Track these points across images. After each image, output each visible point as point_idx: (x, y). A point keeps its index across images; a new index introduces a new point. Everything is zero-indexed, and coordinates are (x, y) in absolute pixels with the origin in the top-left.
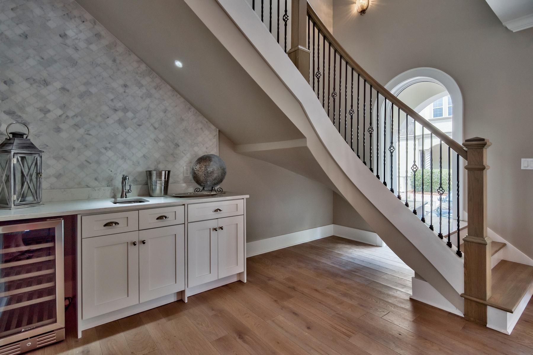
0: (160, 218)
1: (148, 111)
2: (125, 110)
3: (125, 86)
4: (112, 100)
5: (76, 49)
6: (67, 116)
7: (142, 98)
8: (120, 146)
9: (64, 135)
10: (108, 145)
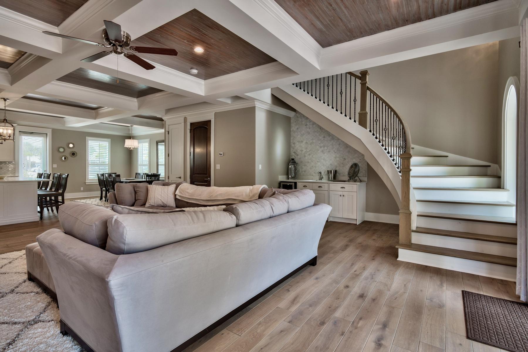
0: (319, 187)
3: (324, 137)
4: (320, 144)
5: (310, 128)
6: (307, 152)
7: (330, 140)
8: (322, 161)
9: (306, 158)
10: (319, 161)
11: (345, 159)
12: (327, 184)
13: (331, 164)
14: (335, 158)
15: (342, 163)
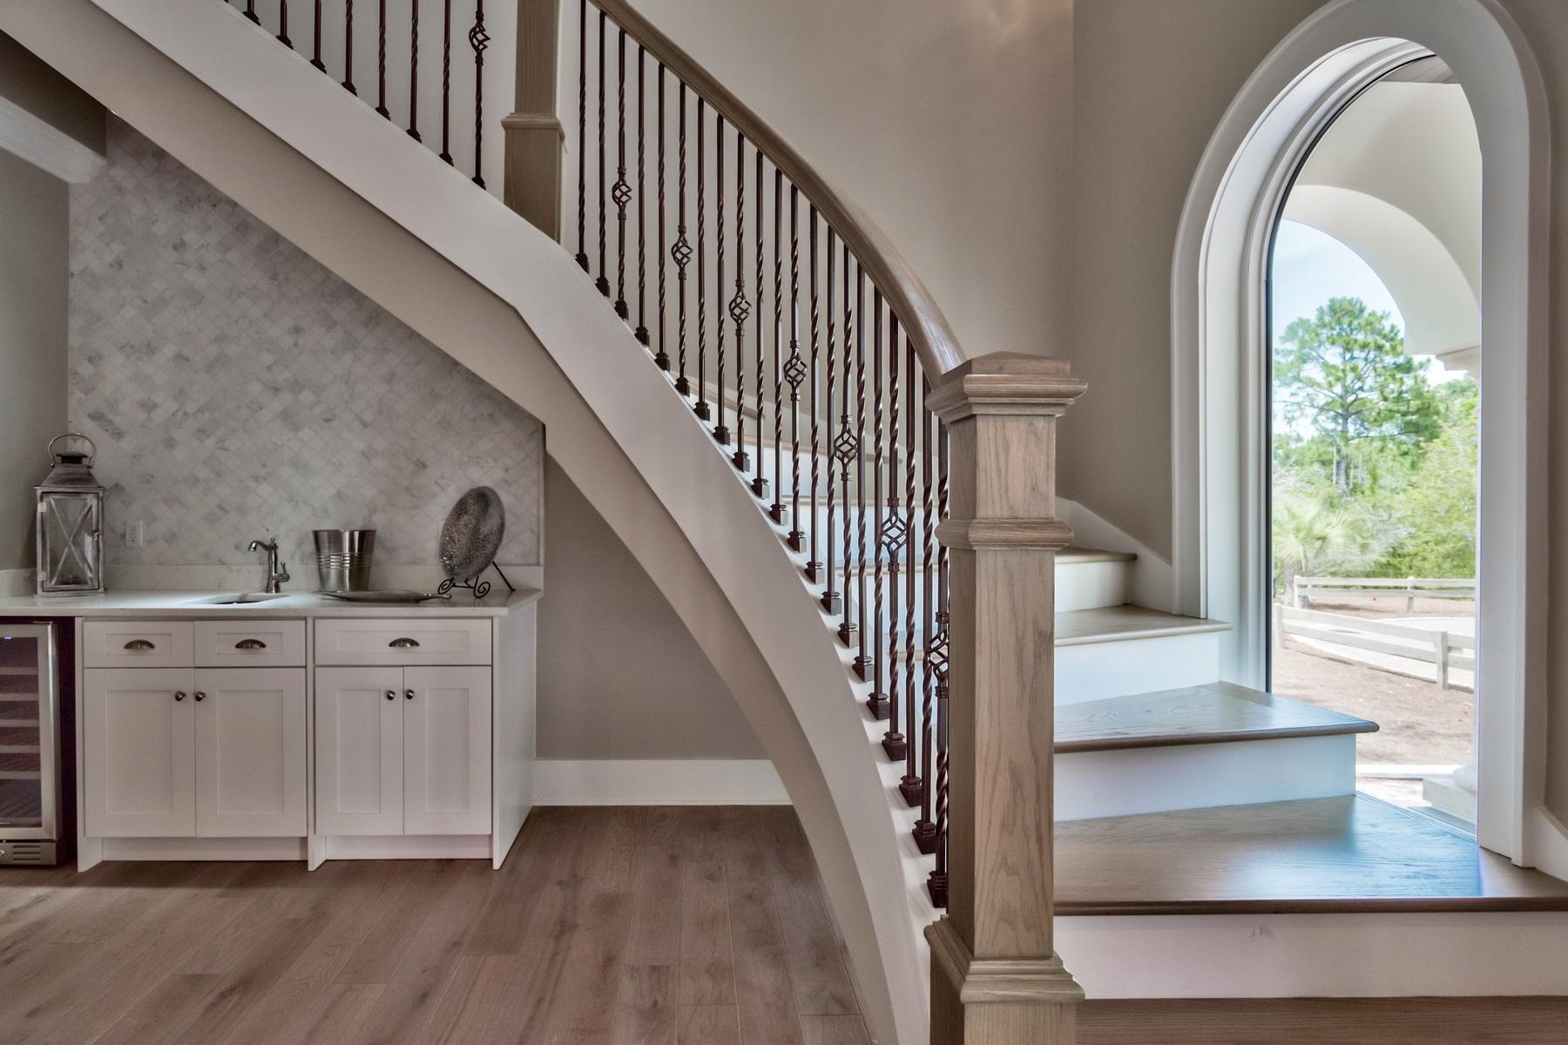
0: (246, 645)
1: (347, 383)
2: (297, 386)
3: (297, 330)
4: (269, 368)
5: (202, 268)
6: (185, 414)
7: (333, 352)
8: (285, 472)
9: (180, 453)
10: (262, 472)
11: (425, 466)
12: (304, 622)
13: (339, 495)
14: (364, 454)
15: (407, 489)
